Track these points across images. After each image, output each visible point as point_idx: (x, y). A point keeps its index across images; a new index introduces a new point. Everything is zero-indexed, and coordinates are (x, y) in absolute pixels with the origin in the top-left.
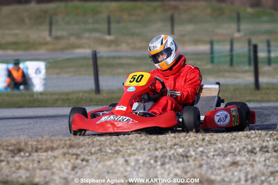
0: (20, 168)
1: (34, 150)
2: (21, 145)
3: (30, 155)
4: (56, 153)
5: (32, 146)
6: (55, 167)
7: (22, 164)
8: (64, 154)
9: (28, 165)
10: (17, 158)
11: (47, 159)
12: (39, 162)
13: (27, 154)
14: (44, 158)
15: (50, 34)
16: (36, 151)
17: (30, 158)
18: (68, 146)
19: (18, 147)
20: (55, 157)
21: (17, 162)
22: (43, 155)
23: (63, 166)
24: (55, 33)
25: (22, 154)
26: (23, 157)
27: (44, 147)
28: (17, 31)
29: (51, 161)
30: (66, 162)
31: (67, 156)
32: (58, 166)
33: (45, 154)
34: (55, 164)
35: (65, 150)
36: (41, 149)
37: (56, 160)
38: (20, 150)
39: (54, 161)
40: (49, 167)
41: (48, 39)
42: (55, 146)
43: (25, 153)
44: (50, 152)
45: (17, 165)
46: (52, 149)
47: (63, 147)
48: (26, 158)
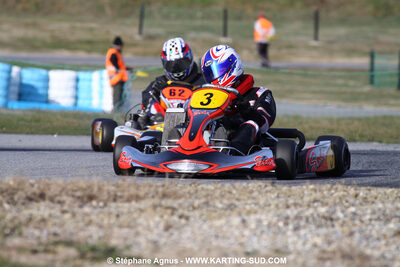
0: (90, 223)
1: (112, 198)
2: (92, 191)
3: (105, 205)
4: (142, 204)
5: (109, 193)
6: (140, 224)
7: (93, 217)
8: (155, 207)
9: (102, 220)
10: (87, 209)
11: (130, 212)
12: (118, 216)
13: (101, 204)
14: (125, 210)
15: (140, 32)
16: (115, 200)
17: (106, 209)
18: (160, 195)
19: (88, 192)
20: (142, 211)
21: (87, 214)
22: (125, 207)
23: (152, 224)
24: (148, 30)
25: (94, 203)
26: (95, 208)
27: (126, 194)
28: (93, 25)
29: (135, 215)
30: (157, 219)
31: (159, 209)
32: (145, 223)
33: (126, 205)
34: (141, 220)
35: (156, 201)
36: (121, 197)
37: (143, 215)
38: (91, 198)
39: (139, 216)
40: (132, 224)
41: (138, 37)
42: (142, 194)
43: (98, 202)
44: (133, 203)
45: (87, 219)
46: (138, 198)
47: (153, 197)
48: (99, 210)
